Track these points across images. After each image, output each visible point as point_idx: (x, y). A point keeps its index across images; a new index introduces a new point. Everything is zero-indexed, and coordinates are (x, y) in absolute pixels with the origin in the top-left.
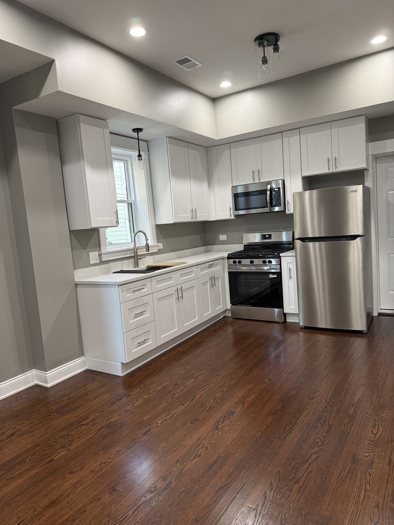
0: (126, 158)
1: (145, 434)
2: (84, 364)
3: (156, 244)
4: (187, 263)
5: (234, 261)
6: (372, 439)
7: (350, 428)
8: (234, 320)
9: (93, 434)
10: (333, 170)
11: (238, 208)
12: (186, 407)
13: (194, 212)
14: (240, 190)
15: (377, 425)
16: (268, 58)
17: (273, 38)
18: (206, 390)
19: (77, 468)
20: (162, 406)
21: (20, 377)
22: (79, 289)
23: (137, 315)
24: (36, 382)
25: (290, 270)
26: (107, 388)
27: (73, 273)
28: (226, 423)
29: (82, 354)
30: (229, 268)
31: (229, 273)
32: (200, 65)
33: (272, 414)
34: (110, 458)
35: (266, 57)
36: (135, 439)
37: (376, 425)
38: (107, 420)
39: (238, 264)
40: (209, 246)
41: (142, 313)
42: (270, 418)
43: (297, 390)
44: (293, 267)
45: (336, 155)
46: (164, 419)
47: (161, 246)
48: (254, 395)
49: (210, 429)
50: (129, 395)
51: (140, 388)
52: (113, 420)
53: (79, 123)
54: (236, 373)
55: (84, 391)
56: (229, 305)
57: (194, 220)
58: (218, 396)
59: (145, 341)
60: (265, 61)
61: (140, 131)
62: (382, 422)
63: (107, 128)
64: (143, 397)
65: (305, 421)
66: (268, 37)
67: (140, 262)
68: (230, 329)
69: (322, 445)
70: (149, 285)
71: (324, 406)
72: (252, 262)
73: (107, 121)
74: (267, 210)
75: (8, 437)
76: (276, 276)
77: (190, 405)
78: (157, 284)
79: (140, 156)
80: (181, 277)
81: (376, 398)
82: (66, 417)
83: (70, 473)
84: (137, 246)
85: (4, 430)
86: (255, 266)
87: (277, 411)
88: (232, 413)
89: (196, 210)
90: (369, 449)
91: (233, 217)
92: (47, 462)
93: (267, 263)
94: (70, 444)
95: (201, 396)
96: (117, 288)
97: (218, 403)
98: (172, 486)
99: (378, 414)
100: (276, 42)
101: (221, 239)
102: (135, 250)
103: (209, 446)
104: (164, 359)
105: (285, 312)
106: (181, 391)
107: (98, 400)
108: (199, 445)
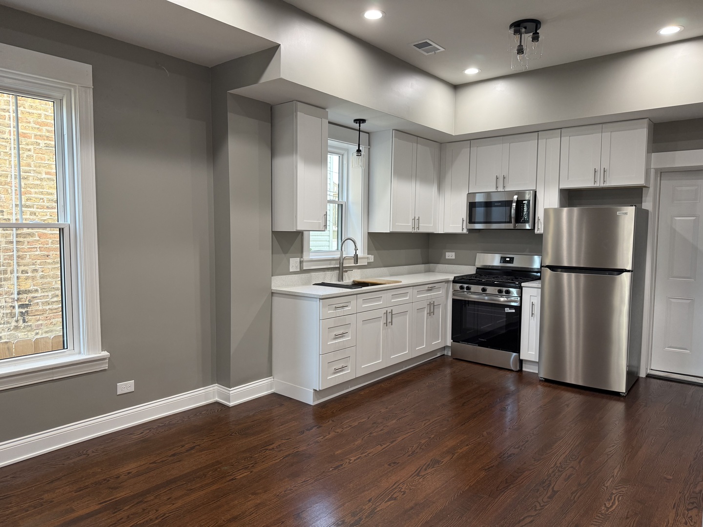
0: (342, 152)
1: (335, 468)
2: (271, 386)
3: (366, 255)
4: (401, 282)
5: (462, 286)
6: (603, 512)
7: (579, 498)
8: (454, 360)
9: (279, 460)
10: (599, 184)
11: (473, 221)
12: (385, 448)
13: (416, 221)
14: (479, 199)
15: (613, 499)
16: (524, 47)
17: (532, 26)
18: (409, 434)
19: (260, 491)
20: (356, 443)
21: (201, 391)
22: (276, 299)
23: (337, 337)
24: (217, 399)
25: (533, 304)
26: (295, 415)
27: (271, 279)
28: (429, 471)
29: (270, 374)
30: (453, 295)
31: (454, 301)
32: (442, 49)
33: (486, 470)
34: (296, 486)
35: (522, 46)
36: (324, 472)
37: (611, 499)
38: (294, 448)
39: (465, 290)
40: (431, 265)
41: (342, 335)
42: (483, 474)
43: (521, 449)
44: (537, 301)
45: (605, 165)
46: (358, 457)
47: (371, 258)
48: (467, 447)
49: (410, 474)
50: (321, 427)
51: (333, 421)
52: (301, 449)
53: (296, 112)
54: (448, 421)
55: (269, 416)
56: (449, 342)
57: (416, 231)
58: (423, 441)
59: (342, 369)
60: (520, 51)
61: (363, 123)
62: (620, 496)
63: (327, 118)
64: (336, 431)
65: (524, 482)
66: (526, 24)
67: (345, 274)
68: (448, 371)
69: (539, 510)
70: (353, 302)
71: (551, 471)
72: (484, 290)
73: (327, 110)
74: (511, 226)
75: (187, 451)
76: (514, 311)
77: (390, 446)
78: (364, 303)
79: (359, 151)
80: (393, 298)
81: (619, 471)
82: (249, 439)
83: (253, 494)
84: (344, 256)
85: (184, 443)
86: (487, 295)
87: (492, 467)
88: (438, 462)
89: (419, 219)
90: (596, 522)
91: (465, 231)
92: (228, 480)
93: (504, 294)
94: (253, 466)
95: (403, 439)
96: (318, 301)
97: (423, 449)
98: (361, 522)
99: (617, 488)
100: (536, 30)
101: (447, 257)
102: (341, 260)
103: (407, 491)
104: (362, 393)
105: (521, 358)
106: (380, 431)
107: (284, 427)
108: (395, 488)
